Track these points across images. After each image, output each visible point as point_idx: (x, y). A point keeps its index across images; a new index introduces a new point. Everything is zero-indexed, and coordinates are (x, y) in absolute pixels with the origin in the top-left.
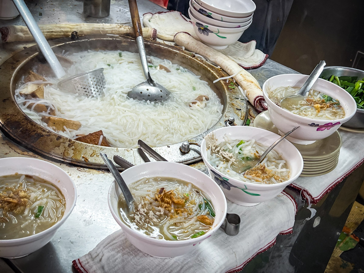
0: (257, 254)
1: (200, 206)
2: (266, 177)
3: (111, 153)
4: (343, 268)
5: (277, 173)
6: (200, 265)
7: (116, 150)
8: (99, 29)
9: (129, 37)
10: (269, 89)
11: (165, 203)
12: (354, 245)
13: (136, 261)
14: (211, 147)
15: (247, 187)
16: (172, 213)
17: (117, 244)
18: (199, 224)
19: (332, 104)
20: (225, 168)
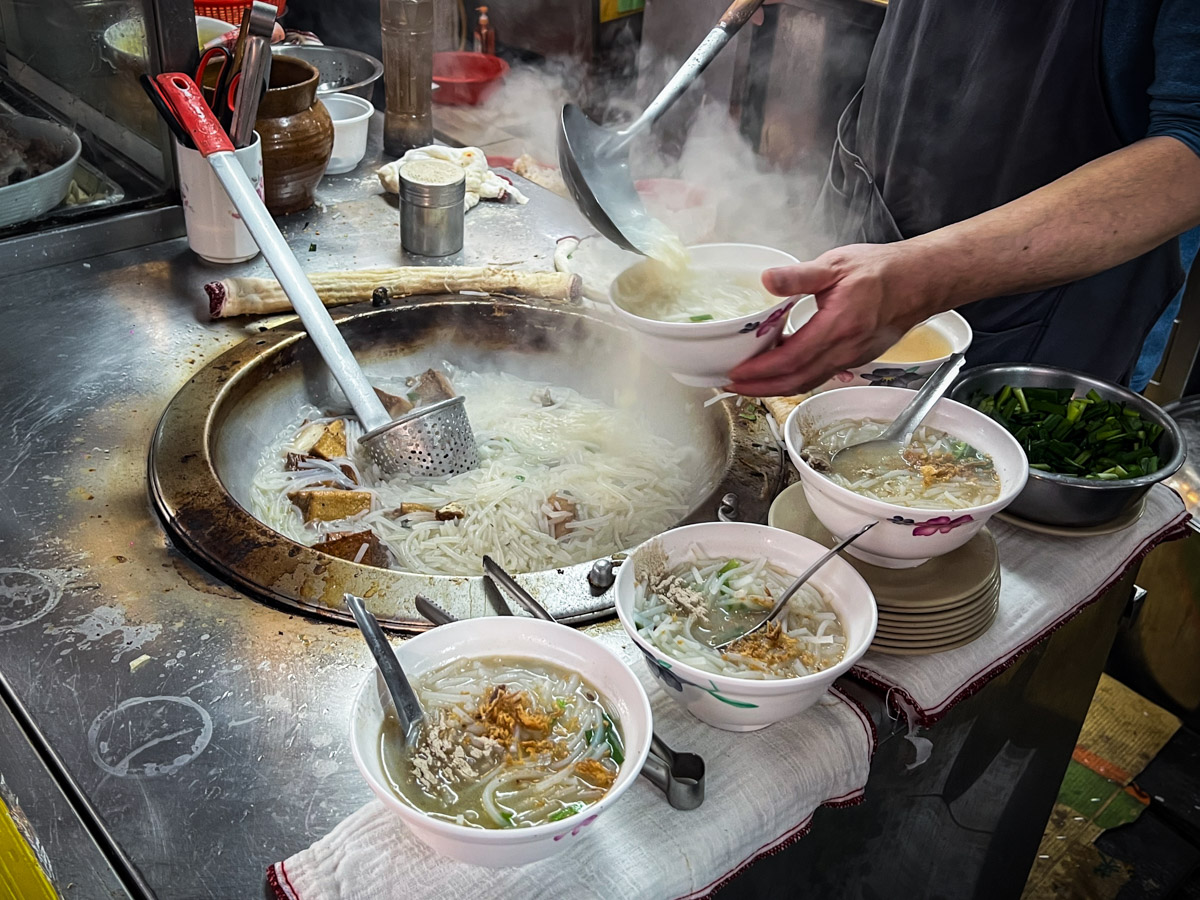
0: (758, 858)
1: (588, 735)
2: (779, 658)
3: (415, 588)
4: (1103, 875)
5: (810, 647)
6: (588, 888)
7: (427, 582)
8: (441, 281)
9: (511, 297)
10: (809, 425)
11: (500, 726)
12: (1135, 813)
13: (423, 872)
14: (646, 577)
15: (718, 688)
16: (512, 753)
17: (383, 827)
18: (577, 783)
19: (972, 467)
20: (674, 634)
